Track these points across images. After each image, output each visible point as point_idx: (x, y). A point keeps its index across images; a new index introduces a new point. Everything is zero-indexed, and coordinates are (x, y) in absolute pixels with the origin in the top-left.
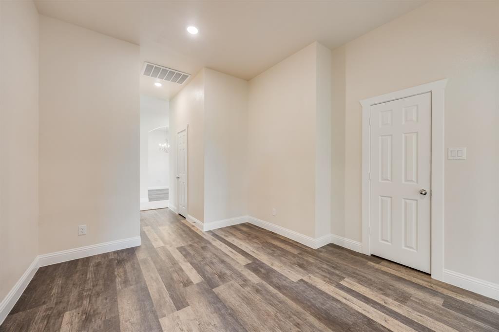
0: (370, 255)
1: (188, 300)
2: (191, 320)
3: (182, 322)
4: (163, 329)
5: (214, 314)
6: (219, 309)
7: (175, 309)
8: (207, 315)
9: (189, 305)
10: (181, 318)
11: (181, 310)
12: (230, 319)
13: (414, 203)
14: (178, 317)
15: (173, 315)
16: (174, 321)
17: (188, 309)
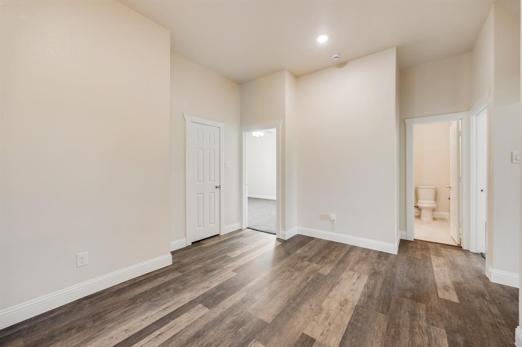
0: (191, 244)
1: (297, 338)
2: (317, 323)
3: (323, 328)
4: (341, 339)
5: (300, 309)
6: (293, 309)
7: (316, 344)
8: (304, 315)
9: (303, 333)
10: (321, 331)
11: (313, 337)
12: (298, 300)
13: (213, 194)
14: (321, 335)
15: (322, 341)
16: (327, 335)
17: (307, 332)
